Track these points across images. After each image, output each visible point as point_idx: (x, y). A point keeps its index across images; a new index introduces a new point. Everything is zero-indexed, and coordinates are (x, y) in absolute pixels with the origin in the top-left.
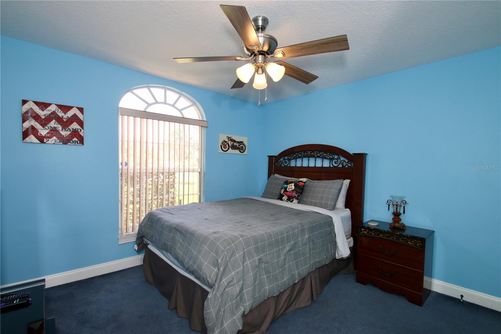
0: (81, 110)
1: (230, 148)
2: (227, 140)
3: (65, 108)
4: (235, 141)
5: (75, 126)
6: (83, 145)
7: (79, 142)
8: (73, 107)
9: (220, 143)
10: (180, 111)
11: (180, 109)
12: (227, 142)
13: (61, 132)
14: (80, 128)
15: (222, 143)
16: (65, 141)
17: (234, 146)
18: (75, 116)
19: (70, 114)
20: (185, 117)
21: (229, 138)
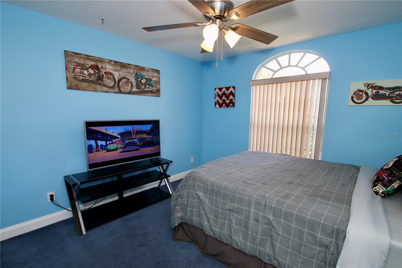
0: (234, 88)
1: (370, 98)
2: (364, 89)
3: (228, 89)
4: (381, 88)
5: (231, 97)
6: (234, 107)
7: (232, 106)
8: (231, 87)
9: (352, 93)
10: (303, 68)
11: (303, 67)
12: (364, 91)
13: (226, 101)
14: (233, 98)
15: (354, 94)
16: (227, 106)
17: (380, 95)
18: (231, 91)
19: (230, 91)
20: (308, 73)
21: (368, 86)
